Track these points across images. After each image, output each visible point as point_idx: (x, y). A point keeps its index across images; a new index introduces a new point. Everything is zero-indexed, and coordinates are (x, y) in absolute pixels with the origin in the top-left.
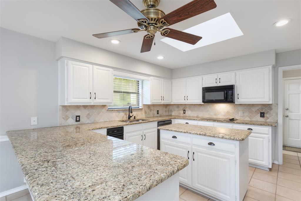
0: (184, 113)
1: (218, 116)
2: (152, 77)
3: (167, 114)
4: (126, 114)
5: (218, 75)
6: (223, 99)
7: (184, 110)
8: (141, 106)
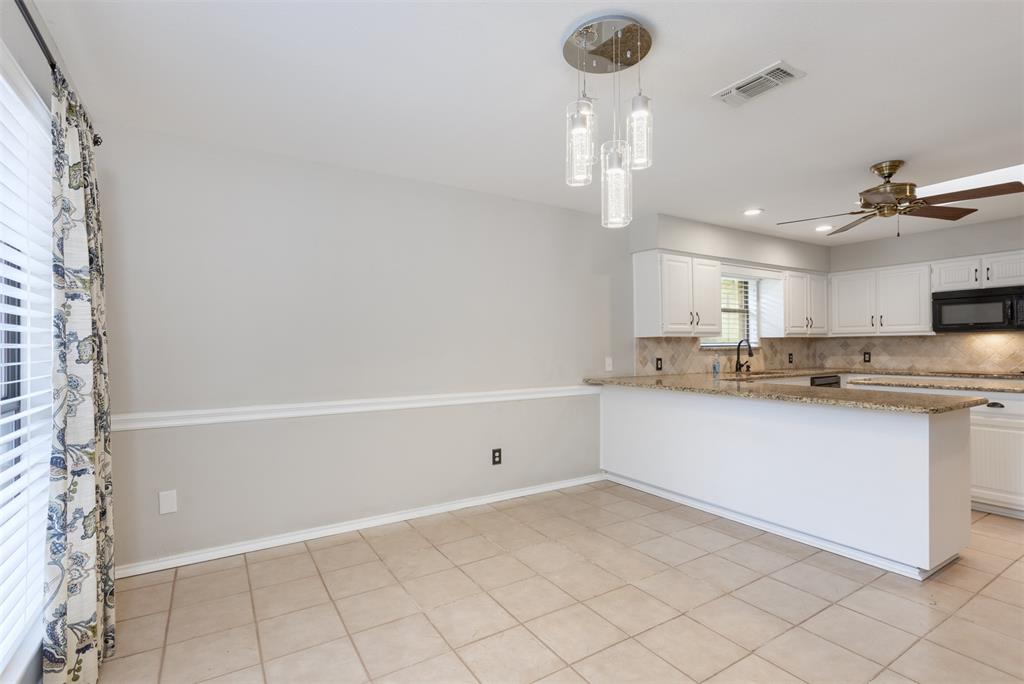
0: (865, 361)
1: (981, 366)
2: (787, 273)
3: (811, 363)
4: (730, 360)
5: (981, 260)
6: (1000, 320)
7: (865, 354)
8: (757, 341)
